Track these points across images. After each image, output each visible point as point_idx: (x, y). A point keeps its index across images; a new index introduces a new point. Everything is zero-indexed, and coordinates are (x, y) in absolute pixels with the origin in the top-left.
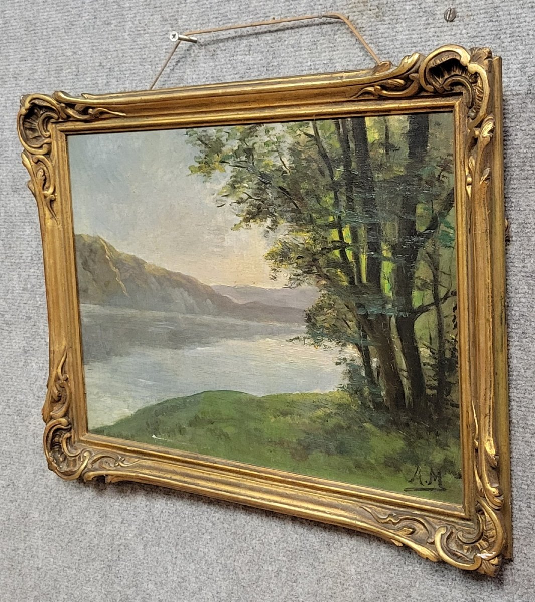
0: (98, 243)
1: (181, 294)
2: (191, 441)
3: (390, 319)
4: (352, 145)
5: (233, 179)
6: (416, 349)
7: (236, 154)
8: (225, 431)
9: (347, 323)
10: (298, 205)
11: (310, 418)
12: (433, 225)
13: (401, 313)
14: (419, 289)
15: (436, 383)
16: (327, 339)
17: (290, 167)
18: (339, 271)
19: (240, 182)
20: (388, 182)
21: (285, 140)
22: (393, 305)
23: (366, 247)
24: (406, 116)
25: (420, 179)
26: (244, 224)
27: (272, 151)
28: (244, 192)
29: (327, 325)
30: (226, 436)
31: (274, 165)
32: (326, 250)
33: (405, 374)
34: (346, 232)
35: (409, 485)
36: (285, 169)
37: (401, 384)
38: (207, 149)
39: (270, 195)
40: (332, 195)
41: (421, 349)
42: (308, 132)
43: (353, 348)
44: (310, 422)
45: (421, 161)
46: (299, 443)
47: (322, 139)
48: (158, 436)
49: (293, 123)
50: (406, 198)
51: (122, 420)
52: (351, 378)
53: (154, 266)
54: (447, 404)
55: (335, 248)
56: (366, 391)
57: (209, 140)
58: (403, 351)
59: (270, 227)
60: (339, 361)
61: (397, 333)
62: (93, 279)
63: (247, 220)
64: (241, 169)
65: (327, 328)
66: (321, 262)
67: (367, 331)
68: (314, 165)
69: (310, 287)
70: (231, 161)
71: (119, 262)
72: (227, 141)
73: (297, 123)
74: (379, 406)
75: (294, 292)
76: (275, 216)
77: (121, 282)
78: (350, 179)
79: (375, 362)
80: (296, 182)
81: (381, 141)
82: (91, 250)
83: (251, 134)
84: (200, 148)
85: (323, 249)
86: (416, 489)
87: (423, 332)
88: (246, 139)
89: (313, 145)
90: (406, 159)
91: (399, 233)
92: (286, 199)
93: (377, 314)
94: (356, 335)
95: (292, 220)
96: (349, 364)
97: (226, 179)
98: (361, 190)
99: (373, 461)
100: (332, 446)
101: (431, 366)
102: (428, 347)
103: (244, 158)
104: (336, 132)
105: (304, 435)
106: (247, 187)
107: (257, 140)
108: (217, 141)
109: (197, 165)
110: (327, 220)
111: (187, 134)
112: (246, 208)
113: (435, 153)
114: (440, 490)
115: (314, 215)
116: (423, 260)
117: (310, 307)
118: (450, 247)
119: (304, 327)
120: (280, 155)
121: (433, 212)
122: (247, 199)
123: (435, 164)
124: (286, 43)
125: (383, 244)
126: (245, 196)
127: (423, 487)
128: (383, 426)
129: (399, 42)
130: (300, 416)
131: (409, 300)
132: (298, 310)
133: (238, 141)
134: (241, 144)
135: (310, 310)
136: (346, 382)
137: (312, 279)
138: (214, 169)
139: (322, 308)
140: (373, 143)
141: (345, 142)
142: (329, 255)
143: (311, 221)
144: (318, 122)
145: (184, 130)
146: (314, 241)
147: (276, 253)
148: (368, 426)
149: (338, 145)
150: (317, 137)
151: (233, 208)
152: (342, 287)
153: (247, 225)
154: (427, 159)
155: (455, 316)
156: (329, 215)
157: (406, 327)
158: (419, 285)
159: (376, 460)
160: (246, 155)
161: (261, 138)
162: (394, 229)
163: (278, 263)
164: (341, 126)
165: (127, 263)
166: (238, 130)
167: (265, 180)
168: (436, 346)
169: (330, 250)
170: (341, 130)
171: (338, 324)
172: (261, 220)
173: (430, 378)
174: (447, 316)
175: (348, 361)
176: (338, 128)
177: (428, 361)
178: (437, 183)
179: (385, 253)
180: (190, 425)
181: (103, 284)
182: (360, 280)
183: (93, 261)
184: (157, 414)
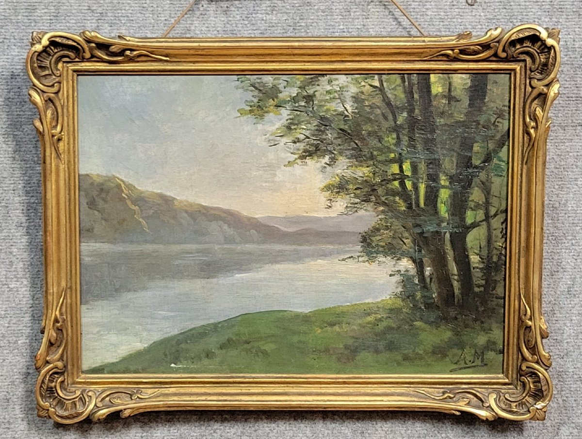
0: (112, 183)
1: (220, 226)
2: (221, 363)
3: (444, 235)
4: (416, 96)
5: (289, 121)
6: (468, 256)
7: (294, 100)
8: (263, 348)
9: (402, 241)
10: (359, 144)
11: (360, 324)
12: (488, 159)
13: (455, 229)
14: (472, 210)
15: (483, 282)
16: (382, 255)
17: (353, 112)
18: (398, 198)
19: (297, 125)
20: (449, 126)
21: (349, 89)
22: (448, 224)
23: (425, 178)
24: (468, 75)
25: (479, 124)
26: (299, 161)
27: (334, 98)
28: (301, 133)
29: (382, 244)
30: (265, 353)
31: (335, 111)
32: (386, 181)
33: (456, 277)
34: (407, 166)
35: (455, 367)
36: (348, 114)
37: (452, 286)
38: (261, 95)
39: (330, 135)
40: (394, 136)
41: (472, 257)
42: (373, 84)
43: (407, 261)
44: (359, 328)
45: (480, 110)
46: (346, 347)
47: (386, 89)
48: (179, 363)
49: (359, 76)
50: (465, 138)
51: (131, 355)
52: (404, 286)
53: (188, 202)
54: (493, 298)
55: (395, 180)
56: (419, 295)
57: (264, 86)
58: (455, 259)
59: (328, 163)
60: (393, 273)
61: (450, 245)
62: (102, 218)
63: (302, 157)
64: (299, 113)
65: (383, 247)
66: (380, 191)
67: (422, 246)
68: (378, 111)
69: (368, 213)
70: (288, 106)
71: (140, 200)
72: (285, 88)
73: (362, 76)
74: (429, 306)
75: (350, 218)
76: (333, 153)
77: (141, 220)
78: (412, 123)
79: (428, 271)
80: (358, 125)
81: (444, 93)
82: (102, 190)
83: (311, 83)
84: (252, 94)
85: (382, 181)
86: (461, 369)
87: (474, 243)
88: (307, 88)
89: (377, 94)
90: (466, 109)
91: (456, 166)
92: (347, 139)
93: (432, 232)
94: (411, 250)
95: (352, 157)
96: (402, 274)
97: (282, 122)
98: (423, 132)
99: (421, 352)
100: (381, 345)
101: (480, 269)
102: (477, 255)
103: (303, 104)
104: (402, 85)
105: (354, 340)
106: (303, 129)
107: (318, 88)
108: (272, 87)
109: (248, 108)
110: (388, 157)
111: (238, 80)
112: (302, 147)
113: (492, 105)
114: (483, 366)
115: (375, 153)
116: (477, 187)
117: (366, 230)
118: (501, 176)
119: (359, 248)
120: (343, 102)
121: (488, 149)
122: (303, 140)
123: (491, 113)
124: (316, 7)
125: (441, 175)
126: (302, 137)
127: (467, 366)
128: (432, 322)
129: (429, 17)
130: (349, 324)
131: (463, 219)
132: (354, 233)
133: (297, 88)
134: (300, 91)
135: (365, 233)
136: (400, 289)
137: (370, 206)
138: (267, 112)
139: (378, 230)
140: (436, 95)
141: (410, 93)
142: (388, 185)
143: (372, 157)
144: (384, 76)
145: (235, 76)
146: (374, 174)
147: (333, 186)
148: (418, 324)
149: (403, 96)
150: (382, 88)
151: (288, 147)
152: (399, 212)
153: (302, 162)
154: (484, 108)
155: (502, 228)
156: (391, 152)
157: (459, 241)
158: (472, 206)
159: (425, 351)
160: (305, 101)
161: (323, 86)
162: (453, 163)
163: (335, 194)
164: (406, 80)
165: (150, 200)
166: (298, 79)
167: (324, 123)
168: (485, 253)
169: (390, 181)
170: (407, 83)
171: (394, 242)
172: (319, 157)
173: (479, 279)
174: (496, 229)
175: (402, 273)
176: (404, 82)
177: (477, 265)
178: (492, 127)
179: (442, 183)
180: (221, 348)
181: (115, 222)
182: (418, 205)
183: (103, 200)
184: (179, 343)
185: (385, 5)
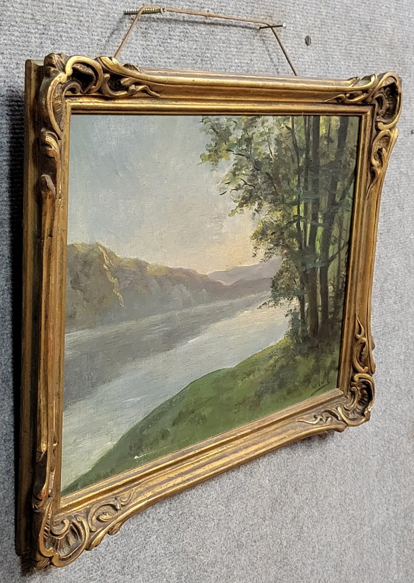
0: (95, 252)
1: (180, 290)
2: (173, 441)
3: (317, 271)
4: (311, 138)
5: (235, 167)
6: (327, 288)
7: (239, 142)
8: (203, 414)
9: (295, 281)
10: (277, 188)
11: (265, 369)
12: (343, 196)
13: (323, 264)
14: (333, 244)
15: (333, 309)
16: (282, 298)
17: (275, 155)
18: (295, 239)
19: (240, 170)
20: (326, 166)
21: (274, 131)
22: (320, 260)
23: (311, 218)
24: (339, 117)
25: (341, 164)
26: (238, 209)
28: (241, 179)
29: (283, 286)
30: (204, 419)
31: (265, 154)
32: (289, 224)
33: (320, 309)
34: (302, 208)
36: (272, 157)
37: (318, 317)
38: (217, 138)
39: (259, 180)
40: (297, 178)
41: (329, 288)
42: (288, 126)
43: (296, 300)
44: (265, 372)
45: (343, 150)
46: (256, 394)
47: (295, 131)
48: (140, 453)
49: (281, 117)
50: (334, 178)
52: (293, 324)
53: (157, 266)
55: (294, 222)
56: (300, 330)
57: (220, 128)
58: (321, 292)
59: (257, 209)
60: (288, 313)
61: (320, 280)
62: (84, 299)
63: (241, 205)
64: (241, 157)
65: (284, 289)
66: (286, 234)
67: (305, 284)
68: (289, 154)
69: (277, 258)
70: (235, 150)
71: (119, 270)
72: (234, 130)
73: (283, 117)
74: (305, 339)
75: (266, 263)
76: (261, 199)
78: (308, 165)
79: (306, 306)
80: (277, 168)
81: (326, 135)
82: (85, 262)
83: (251, 125)
84: (211, 137)
85: (287, 224)
86: (317, 391)
87: (331, 274)
88: (248, 129)
89: (290, 136)
90: (336, 149)
91: (328, 204)
92: (270, 183)
93: (311, 269)
94: (299, 289)
95: (273, 201)
96: (293, 313)
97: (230, 166)
98: (313, 173)
99: (297, 384)
100: (276, 385)
101: (333, 297)
102: (332, 285)
104: (304, 126)
105: (261, 385)
106: (243, 174)
107: (255, 130)
108: (226, 130)
109: (208, 153)
110: (292, 199)
111: (202, 122)
112: (241, 194)
113: (349, 145)
114: (327, 384)
115: (285, 196)
116: (337, 222)
117: (275, 274)
119: (270, 293)
120: (270, 144)
121: (344, 187)
122: (243, 186)
123: (348, 153)
125: (319, 213)
126: (242, 183)
127: (320, 387)
128: (305, 354)
130: (259, 371)
131: (327, 254)
132: (268, 279)
133: (242, 130)
134: (244, 133)
135: (275, 277)
136: (290, 328)
137: (279, 250)
138: (221, 157)
139: (282, 273)
140: (322, 137)
141: (308, 135)
142: (290, 228)
143: (283, 201)
144: (295, 117)
145: (201, 117)
146: (283, 217)
147: (259, 233)
148: (298, 358)
149: (304, 138)
150: (293, 129)
151: (232, 195)
152: (295, 253)
153: (240, 210)
154: (345, 149)
155: (345, 258)
156: (294, 195)
157: (324, 275)
158: (333, 241)
159: (299, 382)
160: (246, 144)
161: (258, 128)
162: (326, 202)
163: (259, 241)
164: (307, 122)
165: (128, 269)
166: (243, 120)
167: (257, 167)
168: (335, 284)
169: (291, 223)
170: (307, 125)
171: (290, 283)
172: (251, 203)
173: (331, 307)
174: (342, 260)
175: (293, 311)
176: (305, 124)
177: (331, 295)
178: (347, 166)
179: (320, 221)
180: (174, 424)
181: (96, 301)
182: (305, 245)
183: (86, 275)
184: (142, 430)
185: (263, 40)
